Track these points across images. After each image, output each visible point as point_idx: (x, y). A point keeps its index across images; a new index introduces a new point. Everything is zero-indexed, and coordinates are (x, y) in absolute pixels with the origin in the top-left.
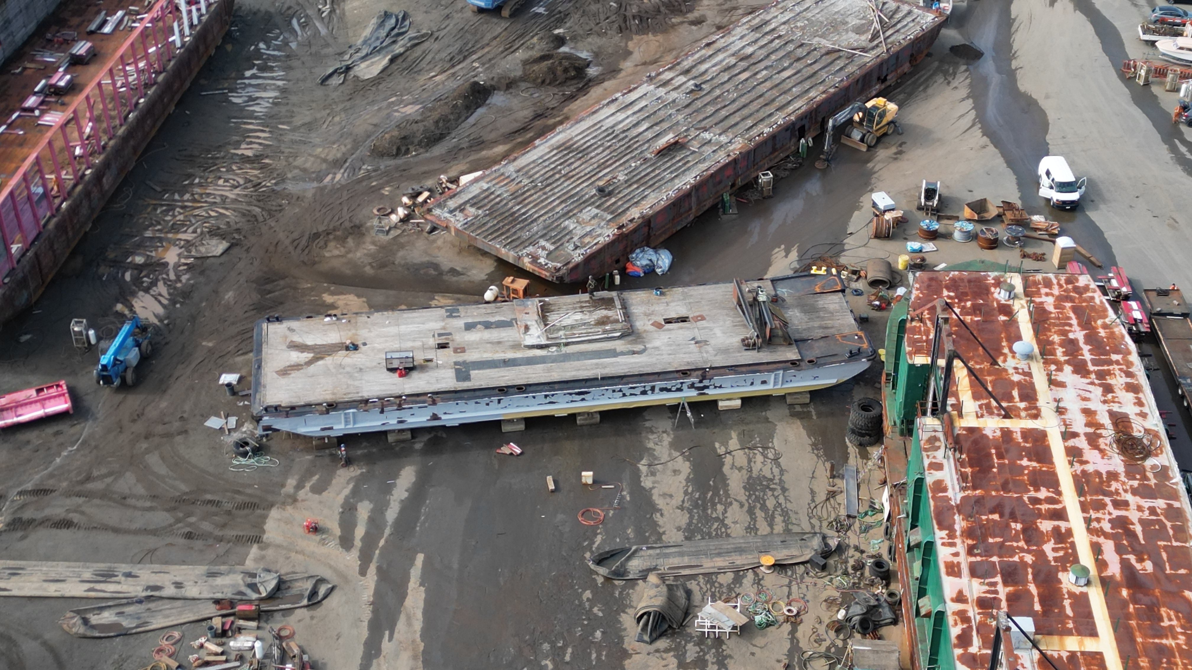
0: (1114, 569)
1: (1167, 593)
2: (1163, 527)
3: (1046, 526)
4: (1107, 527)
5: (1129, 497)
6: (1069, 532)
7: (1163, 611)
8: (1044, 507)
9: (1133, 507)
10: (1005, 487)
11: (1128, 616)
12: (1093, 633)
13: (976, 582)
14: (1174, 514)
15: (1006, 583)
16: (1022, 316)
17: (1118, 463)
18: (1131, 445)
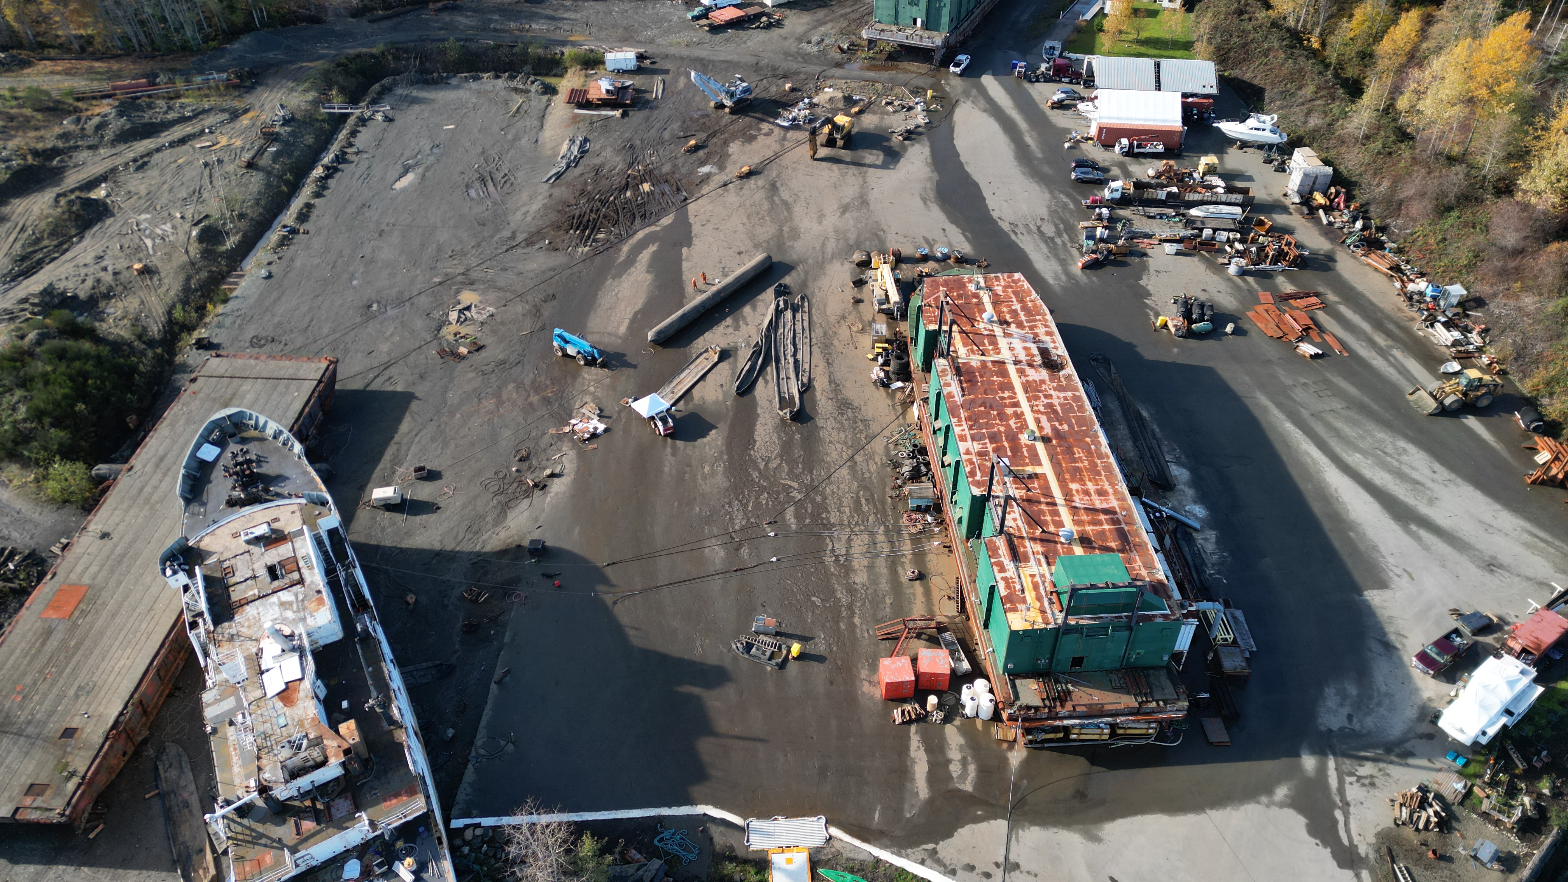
0: (1048, 431)
1: (1076, 440)
2: (1072, 406)
3: (1009, 411)
4: (1042, 409)
5: (1052, 392)
6: (1022, 413)
7: (1075, 449)
8: (1007, 401)
9: (1055, 397)
10: (985, 392)
11: (1057, 454)
12: (1040, 464)
13: (975, 443)
14: (1077, 399)
15: (991, 443)
16: (986, 298)
17: (1044, 374)
18: (1051, 365)
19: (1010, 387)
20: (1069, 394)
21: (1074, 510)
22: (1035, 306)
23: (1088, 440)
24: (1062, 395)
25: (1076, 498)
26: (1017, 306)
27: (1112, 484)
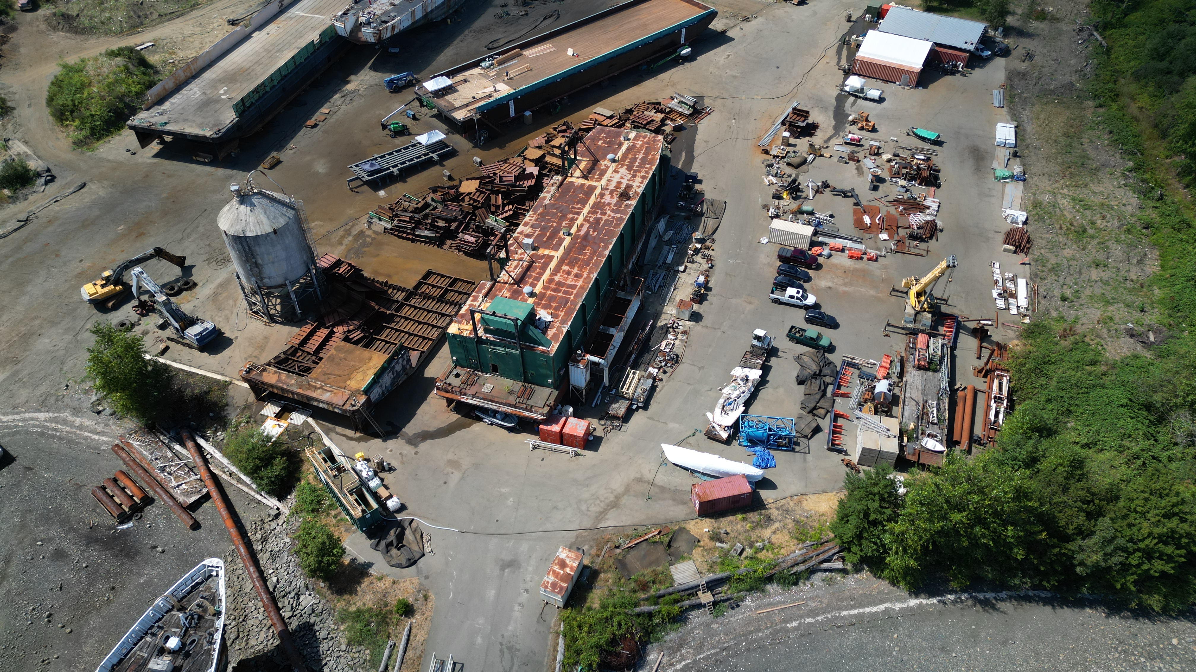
1: (594, 243)
2: (612, 222)
3: (570, 216)
5: (608, 212)
6: (577, 219)
7: (588, 248)
8: (575, 210)
9: (607, 215)
10: (566, 202)
11: (574, 247)
12: (557, 251)
13: (530, 229)
14: (620, 219)
16: (624, 147)
17: (615, 200)
18: (625, 196)
19: (584, 203)
20: (619, 216)
21: (550, 281)
22: (653, 159)
23: (602, 244)
24: (612, 215)
25: (559, 275)
26: (640, 156)
27: (590, 272)
